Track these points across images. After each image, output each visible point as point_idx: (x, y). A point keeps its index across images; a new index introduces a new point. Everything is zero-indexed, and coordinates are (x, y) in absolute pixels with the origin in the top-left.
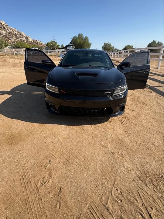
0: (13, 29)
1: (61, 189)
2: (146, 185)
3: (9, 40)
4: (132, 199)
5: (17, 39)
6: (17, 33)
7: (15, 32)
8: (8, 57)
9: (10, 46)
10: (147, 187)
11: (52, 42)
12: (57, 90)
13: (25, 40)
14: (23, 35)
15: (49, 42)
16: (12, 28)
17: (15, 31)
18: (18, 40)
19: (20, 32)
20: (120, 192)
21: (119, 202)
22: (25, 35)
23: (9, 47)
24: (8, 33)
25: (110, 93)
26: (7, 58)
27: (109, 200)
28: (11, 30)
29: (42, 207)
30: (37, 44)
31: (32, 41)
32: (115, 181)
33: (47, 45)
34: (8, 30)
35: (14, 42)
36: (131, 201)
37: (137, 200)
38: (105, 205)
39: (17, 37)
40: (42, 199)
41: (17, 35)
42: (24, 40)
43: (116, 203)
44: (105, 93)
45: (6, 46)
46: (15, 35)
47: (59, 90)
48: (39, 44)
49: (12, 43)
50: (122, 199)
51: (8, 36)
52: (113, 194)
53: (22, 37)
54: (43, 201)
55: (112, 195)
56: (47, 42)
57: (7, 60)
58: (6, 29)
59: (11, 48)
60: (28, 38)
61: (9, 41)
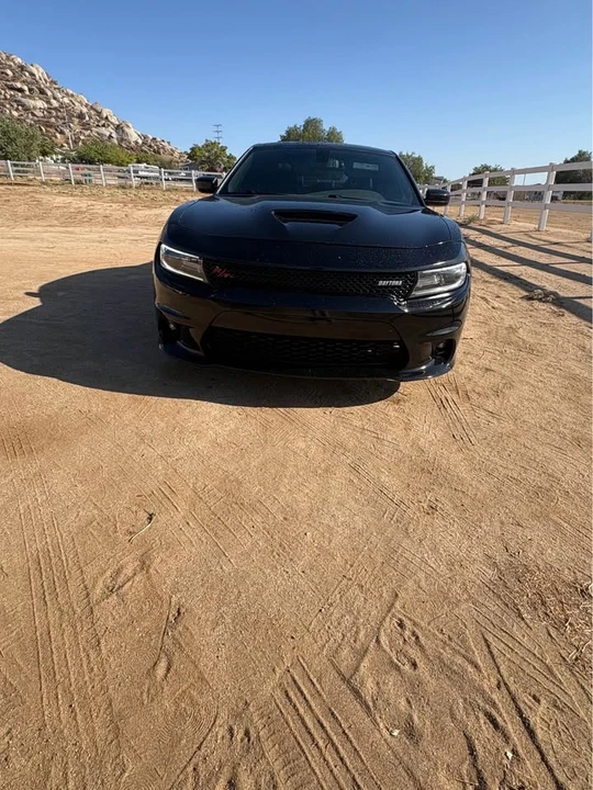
0: (72, 96)
1: (183, 610)
2: (520, 615)
3: (58, 135)
4: (459, 660)
5: (87, 133)
6: (85, 110)
7: (79, 108)
8: (48, 189)
9: (60, 157)
10: (523, 624)
11: (209, 146)
12: (199, 268)
13: (114, 135)
14: (107, 118)
15: (200, 145)
16: (71, 92)
17: (80, 102)
18: (89, 136)
19: (99, 109)
20: (414, 634)
21: (407, 668)
22: (114, 120)
23: (54, 157)
24: (55, 109)
25: (399, 287)
26: (47, 193)
27: (366, 660)
28: (66, 100)
29: (95, 669)
30: (154, 151)
31: (140, 141)
32: (397, 595)
33: (190, 157)
34: (55, 98)
35: (75, 142)
36: (455, 668)
37: (476, 666)
38: (347, 677)
39: (86, 126)
40: (102, 641)
41: (87, 118)
42: (110, 136)
43: (394, 672)
44: (381, 283)
45: (44, 154)
46: (81, 116)
47: (207, 267)
48: (162, 151)
49: (68, 144)
50: (417, 661)
51: (53, 120)
52: (384, 639)
53: (104, 126)
54: (103, 648)
55: (378, 641)
56: (192, 146)
57: (45, 198)
58: (49, 93)
59: (63, 161)
60: (126, 130)
61: (56, 137)
